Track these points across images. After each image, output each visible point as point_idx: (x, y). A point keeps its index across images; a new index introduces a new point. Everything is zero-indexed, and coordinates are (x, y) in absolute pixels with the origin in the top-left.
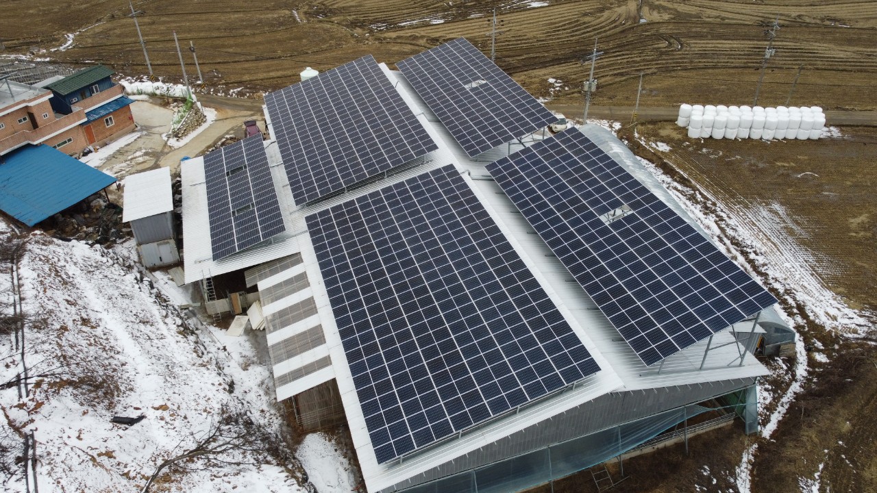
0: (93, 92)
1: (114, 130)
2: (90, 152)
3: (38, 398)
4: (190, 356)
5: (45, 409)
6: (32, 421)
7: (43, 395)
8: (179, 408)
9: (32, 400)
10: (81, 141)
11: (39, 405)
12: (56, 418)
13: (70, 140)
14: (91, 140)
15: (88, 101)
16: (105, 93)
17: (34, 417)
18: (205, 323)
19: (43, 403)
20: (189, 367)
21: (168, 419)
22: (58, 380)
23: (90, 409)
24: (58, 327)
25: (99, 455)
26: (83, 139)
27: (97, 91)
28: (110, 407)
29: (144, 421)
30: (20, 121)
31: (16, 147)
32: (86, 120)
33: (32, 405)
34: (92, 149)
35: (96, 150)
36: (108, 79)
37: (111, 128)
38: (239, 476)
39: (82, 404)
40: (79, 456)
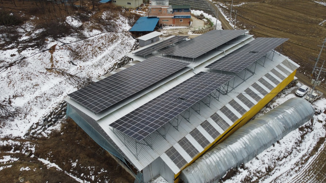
1: (182, 24)
10: (171, 22)
15: (179, 13)
16: (185, 13)
21: (79, 69)
27: (183, 11)
30: (159, 11)
31: (154, 16)
32: (173, 17)
34: (172, 25)
36: (188, 9)
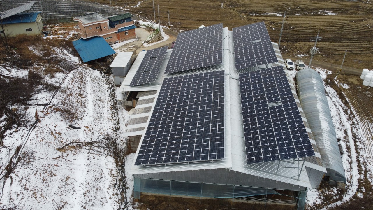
0: (124, 22)
2: (117, 43)
3: (48, 111)
4: (109, 115)
5: (49, 115)
6: (44, 117)
7: (51, 111)
8: (92, 129)
9: (47, 111)
10: (115, 38)
11: (48, 113)
12: (52, 119)
13: (111, 37)
14: (119, 39)
15: (121, 25)
16: (127, 23)
17: (45, 116)
18: (123, 108)
19: (49, 113)
20: (106, 119)
21: (87, 131)
22: (57, 108)
23: (64, 120)
24: (69, 93)
25: (56, 133)
26: (116, 38)
27: (125, 22)
28: (71, 121)
29: (79, 130)
30: (97, 28)
31: (93, 36)
32: (118, 31)
33: (46, 112)
34: (118, 42)
35: (119, 42)
36: (130, 18)
37: (127, 36)
38: (98, 156)
39: (62, 118)
40: (48, 130)
